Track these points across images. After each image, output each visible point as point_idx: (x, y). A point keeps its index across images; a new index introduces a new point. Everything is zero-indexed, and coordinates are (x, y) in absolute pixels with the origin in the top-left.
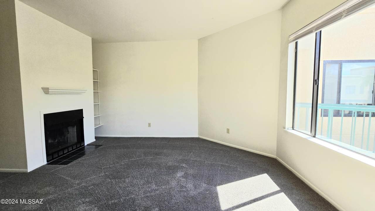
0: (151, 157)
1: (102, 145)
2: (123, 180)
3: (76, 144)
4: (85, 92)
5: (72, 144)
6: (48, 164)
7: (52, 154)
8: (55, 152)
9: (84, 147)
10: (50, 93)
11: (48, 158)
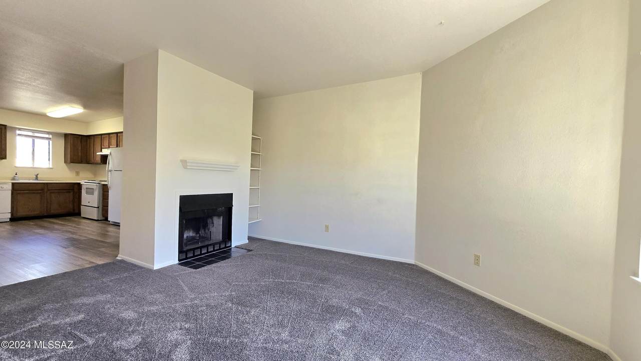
0: (309, 283)
1: (252, 250)
2: (248, 309)
3: (220, 243)
4: (237, 169)
5: (215, 242)
6: (179, 264)
7: (186, 252)
8: (191, 250)
9: (231, 249)
10: (188, 167)
11: (180, 255)
